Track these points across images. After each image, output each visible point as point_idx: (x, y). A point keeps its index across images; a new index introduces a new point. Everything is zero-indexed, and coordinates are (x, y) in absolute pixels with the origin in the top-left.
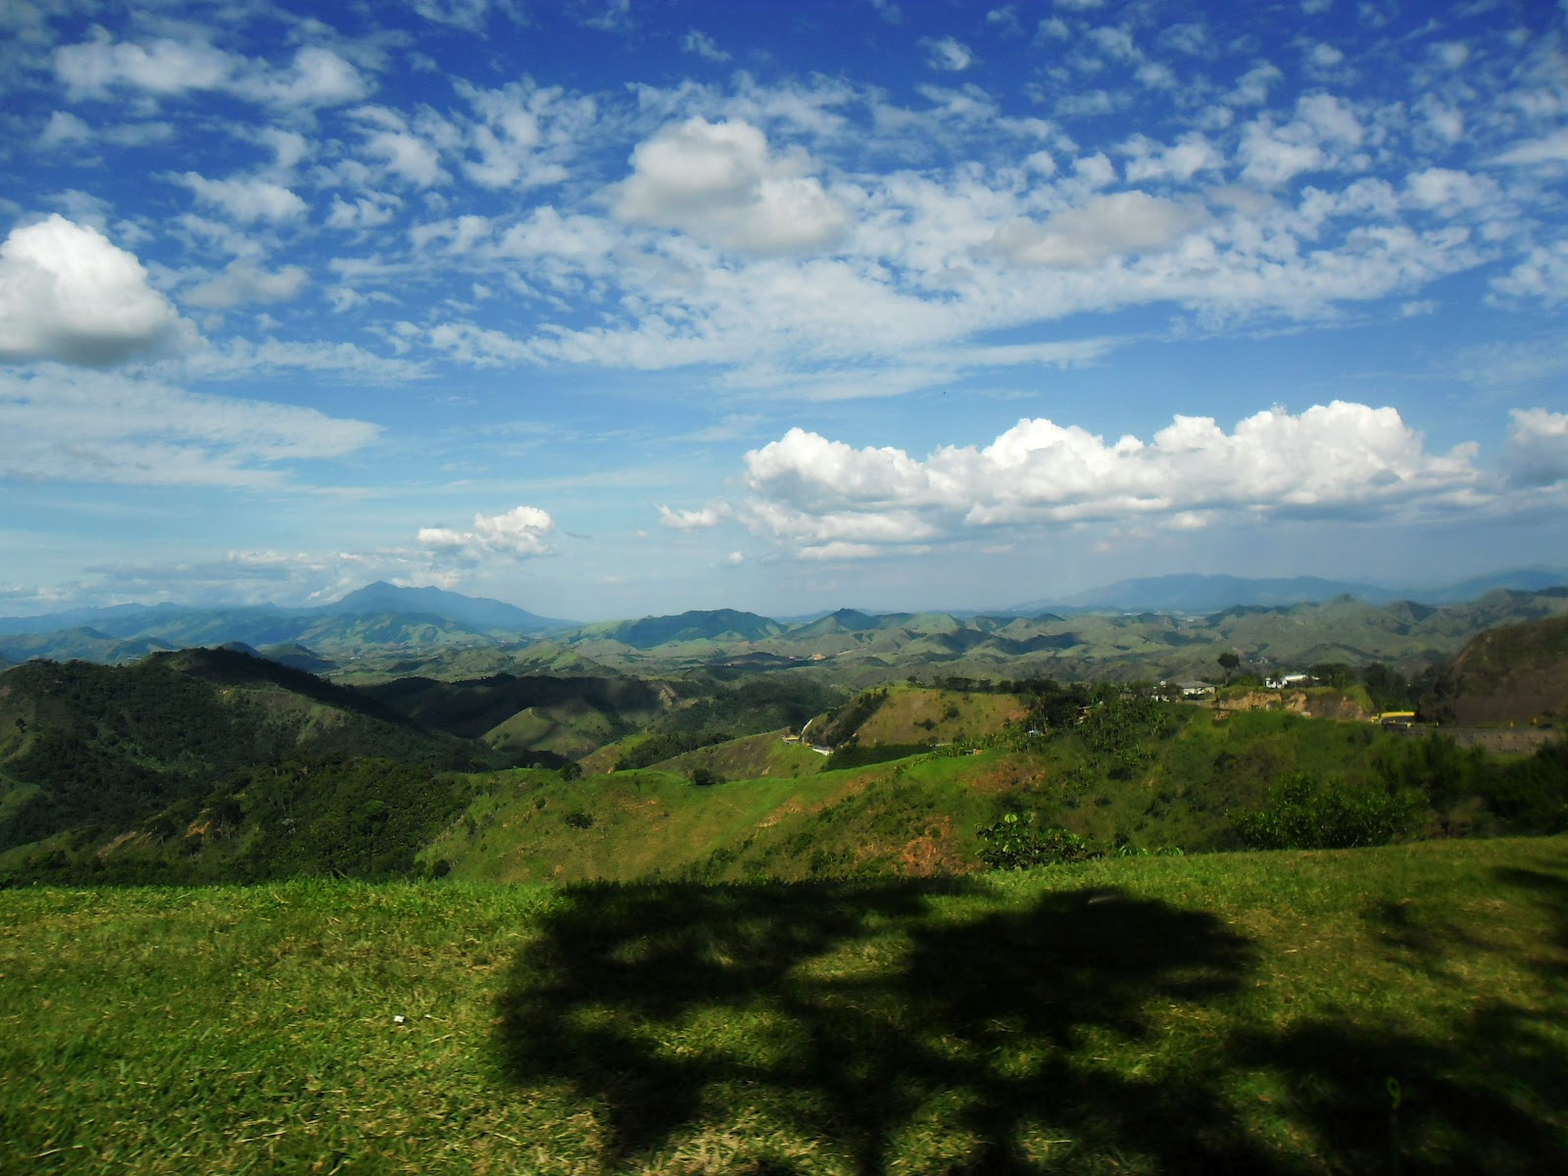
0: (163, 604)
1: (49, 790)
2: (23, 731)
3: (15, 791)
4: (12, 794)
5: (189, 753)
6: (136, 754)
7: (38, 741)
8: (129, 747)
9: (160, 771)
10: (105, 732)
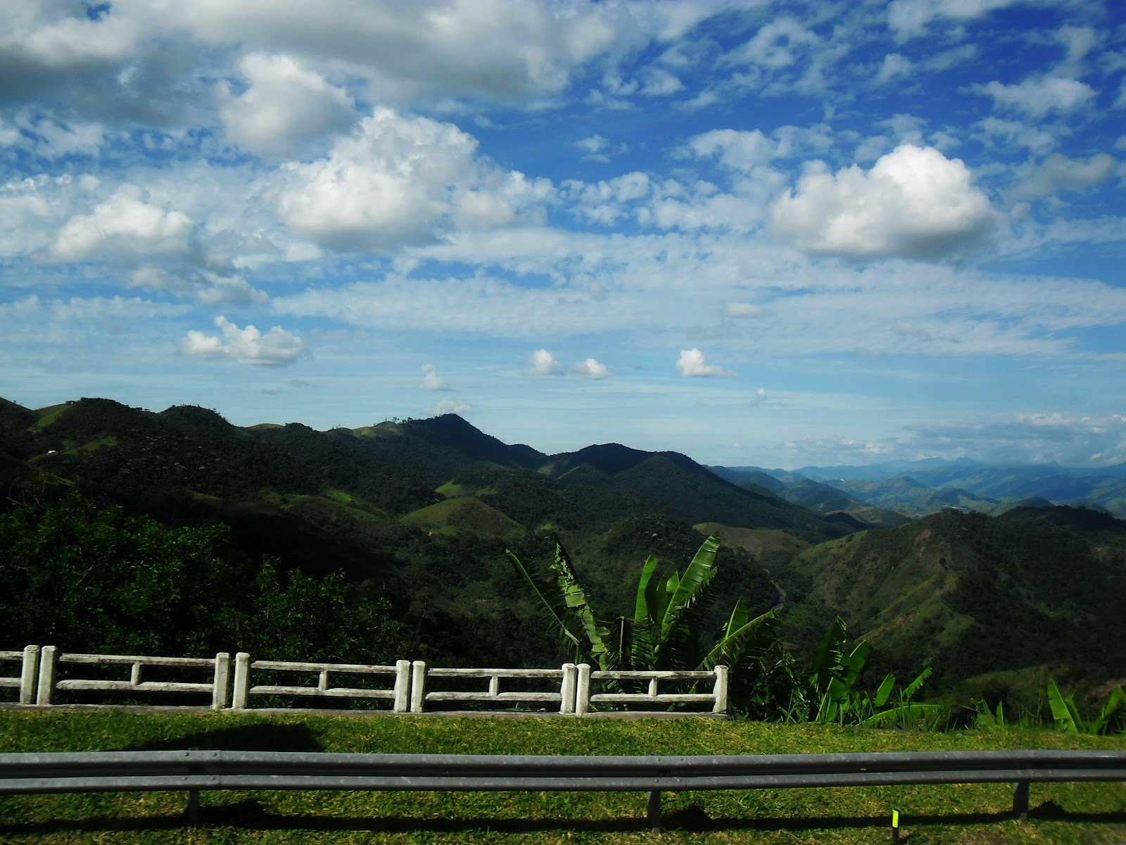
0: (960, 459)
1: (982, 623)
2: (946, 569)
3: (955, 620)
4: (953, 622)
5: (1071, 603)
6: (1029, 598)
7: (961, 578)
8: (1024, 591)
9: (1051, 615)
10: (1003, 576)
